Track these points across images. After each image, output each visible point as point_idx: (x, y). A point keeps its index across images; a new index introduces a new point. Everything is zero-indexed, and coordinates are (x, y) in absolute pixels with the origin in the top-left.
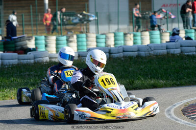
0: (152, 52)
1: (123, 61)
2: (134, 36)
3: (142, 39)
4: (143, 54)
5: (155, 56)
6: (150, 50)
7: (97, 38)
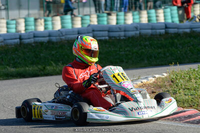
0: (63, 37)
1: (33, 46)
2: (45, 21)
3: (53, 24)
4: (54, 39)
5: (66, 42)
6: (61, 35)
7: (7, 24)
